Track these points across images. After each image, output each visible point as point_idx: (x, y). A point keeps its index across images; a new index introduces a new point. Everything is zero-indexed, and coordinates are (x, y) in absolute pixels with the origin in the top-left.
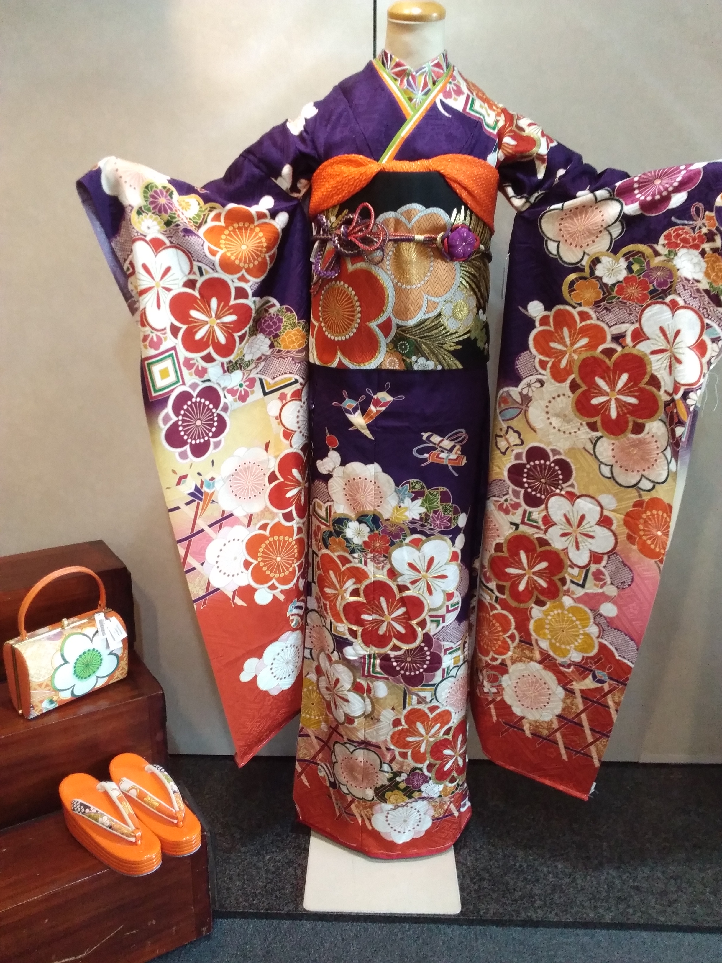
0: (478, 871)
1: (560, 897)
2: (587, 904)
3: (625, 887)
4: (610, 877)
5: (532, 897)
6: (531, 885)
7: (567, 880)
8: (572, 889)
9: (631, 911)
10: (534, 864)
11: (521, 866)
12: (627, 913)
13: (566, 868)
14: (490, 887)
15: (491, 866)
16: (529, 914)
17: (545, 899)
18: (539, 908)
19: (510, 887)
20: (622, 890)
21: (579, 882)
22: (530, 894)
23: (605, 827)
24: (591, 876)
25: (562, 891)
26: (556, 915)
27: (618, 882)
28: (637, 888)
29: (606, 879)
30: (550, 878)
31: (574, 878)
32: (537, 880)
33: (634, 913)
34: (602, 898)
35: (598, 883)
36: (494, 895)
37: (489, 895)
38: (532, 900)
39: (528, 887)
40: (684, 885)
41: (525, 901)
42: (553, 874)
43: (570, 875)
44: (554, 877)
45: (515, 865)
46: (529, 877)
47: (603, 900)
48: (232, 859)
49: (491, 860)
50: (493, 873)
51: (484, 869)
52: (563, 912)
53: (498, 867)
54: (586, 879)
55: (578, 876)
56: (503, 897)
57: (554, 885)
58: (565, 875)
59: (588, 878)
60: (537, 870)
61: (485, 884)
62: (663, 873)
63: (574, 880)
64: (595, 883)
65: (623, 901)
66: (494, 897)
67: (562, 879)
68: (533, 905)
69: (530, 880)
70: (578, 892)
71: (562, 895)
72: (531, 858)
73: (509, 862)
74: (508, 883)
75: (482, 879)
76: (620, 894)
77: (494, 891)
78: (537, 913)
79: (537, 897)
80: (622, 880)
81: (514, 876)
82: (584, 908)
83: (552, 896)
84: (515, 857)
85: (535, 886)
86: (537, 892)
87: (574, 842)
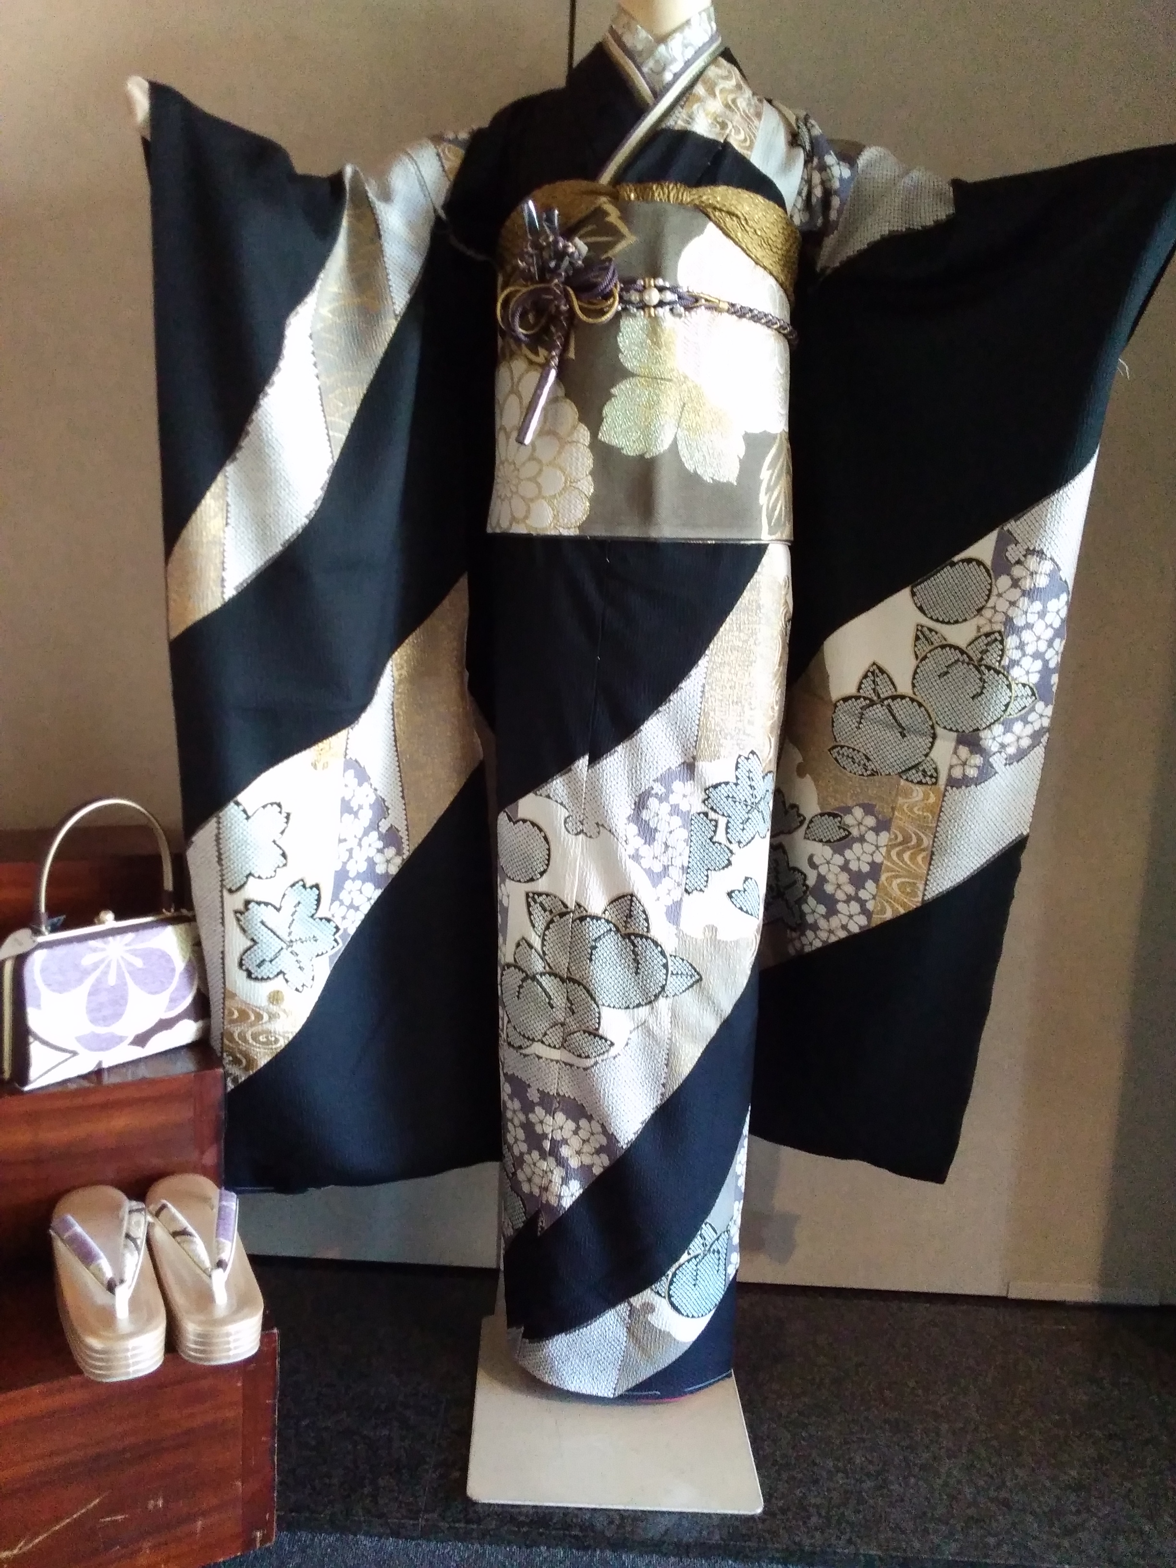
1: (858, 1512)
2: (908, 1525)
3: (981, 1499)
4: (952, 1481)
5: (804, 1509)
6: (804, 1489)
7: (871, 1483)
8: (880, 1499)
9: (992, 1541)
10: (810, 1454)
11: (784, 1456)
12: (986, 1546)
13: (871, 1462)
16: (797, 1539)
17: (828, 1513)
18: (816, 1529)
20: (974, 1503)
21: (894, 1487)
23: (945, 1398)
24: (918, 1479)
25: (861, 1501)
26: (850, 1541)
27: (968, 1492)
28: (1006, 1504)
29: (946, 1484)
30: (840, 1478)
31: (884, 1480)
32: (816, 1482)
33: (999, 1545)
34: (937, 1516)
35: (931, 1491)
39: (798, 1492)
40: (1094, 1501)
41: (790, 1515)
42: (845, 1472)
46: (800, 1476)
47: (940, 1520)
52: (861, 1538)
54: (907, 1485)
55: (891, 1478)
57: (846, 1492)
58: (869, 1475)
59: (912, 1480)
60: (814, 1464)
62: (1053, 1479)
63: (885, 1483)
65: (977, 1521)
67: (862, 1482)
68: (805, 1523)
69: (801, 1481)
70: (892, 1505)
71: (861, 1508)
76: (971, 1511)
78: (813, 1537)
80: (976, 1487)
82: (903, 1532)
83: (842, 1509)
85: (810, 1490)
86: (813, 1501)
87: (886, 1421)
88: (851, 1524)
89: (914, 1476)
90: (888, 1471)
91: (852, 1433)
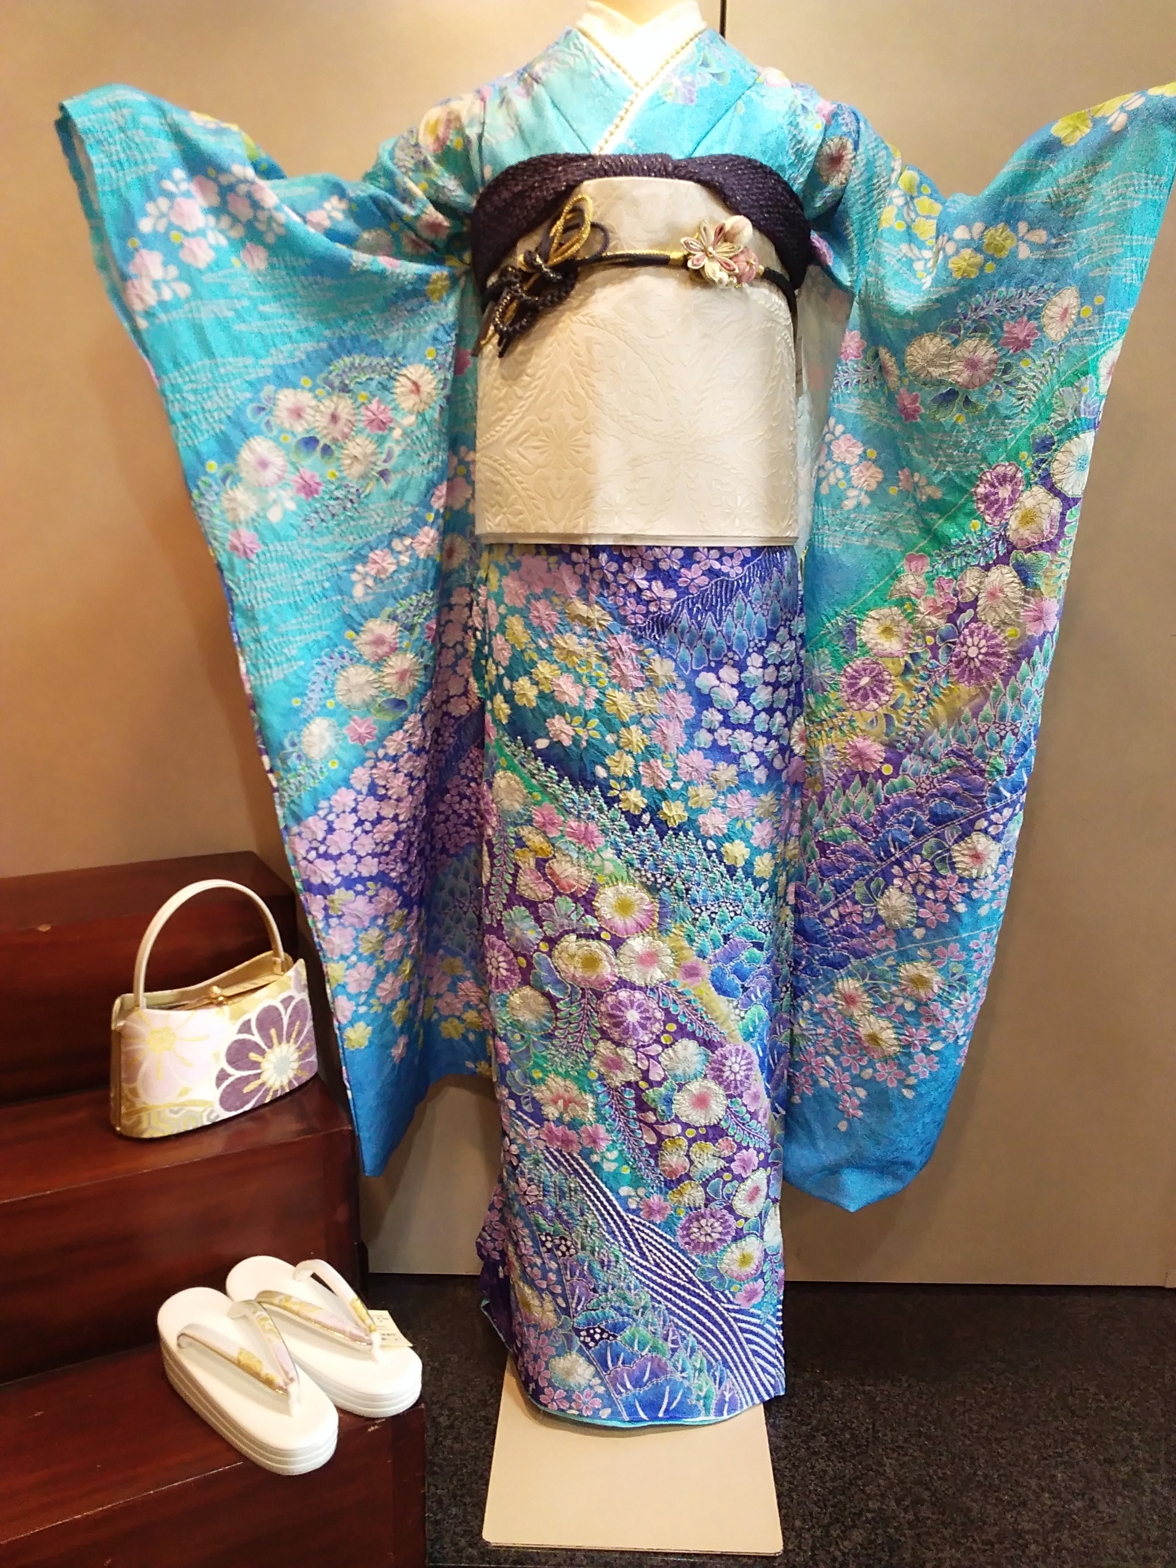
0: (909, 1485)
1: (1073, 1537)
2: (1128, 1551)
5: (1020, 1537)
6: (1014, 1513)
7: (1079, 1504)
8: (1092, 1522)
10: (1011, 1473)
11: (986, 1476)
13: (1072, 1479)
14: (935, 1517)
15: (931, 1477)
19: (974, 1514)
21: (1102, 1507)
22: (1015, 1530)
23: (1128, 1403)
24: (1124, 1497)
25: (1075, 1526)
29: (1153, 1502)
30: (1047, 1499)
31: (1091, 1500)
32: (1024, 1504)
34: (1152, 1539)
35: (1141, 1509)
36: (947, 1533)
37: (938, 1531)
38: (1021, 1541)
39: (1008, 1516)
42: (1050, 1492)
43: (1084, 1495)
44: (1054, 1498)
45: (975, 1474)
46: (1007, 1498)
47: (1156, 1543)
48: (440, 1466)
49: (929, 1465)
50: (936, 1490)
51: (919, 1482)
53: (944, 1478)
54: (1114, 1503)
56: (967, 1537)
57: (1057, 1514)
59: (1119, 1499)
60: (1018, 1483)
61: (925, 1511)
63: (1092, 1505)
64: (1133, 1509)
66: (947, 1536)
67: (1068, 1502)
68: (1024, 1552)
69: (1009, 1502)
70: (1105, 1527)
71: (1075, 1532)
72: (1003, 1461)
73: (963, 1469)
74: (969, 1510)
75: (918, 1501)
77: (946, 1525)
79: (1027, 1537)
81: (977, 1495)
83: (1057, 1534)
84: (973, 1460)
85: (1019, 1513)
86: (1028, 1526)
87: (1076, 1432)
88: (1070, 1551)
89: (1120, 1494)
90: (1092, 1490)
91: (1046, 1447)
